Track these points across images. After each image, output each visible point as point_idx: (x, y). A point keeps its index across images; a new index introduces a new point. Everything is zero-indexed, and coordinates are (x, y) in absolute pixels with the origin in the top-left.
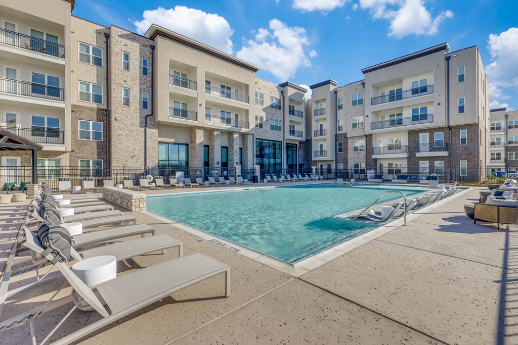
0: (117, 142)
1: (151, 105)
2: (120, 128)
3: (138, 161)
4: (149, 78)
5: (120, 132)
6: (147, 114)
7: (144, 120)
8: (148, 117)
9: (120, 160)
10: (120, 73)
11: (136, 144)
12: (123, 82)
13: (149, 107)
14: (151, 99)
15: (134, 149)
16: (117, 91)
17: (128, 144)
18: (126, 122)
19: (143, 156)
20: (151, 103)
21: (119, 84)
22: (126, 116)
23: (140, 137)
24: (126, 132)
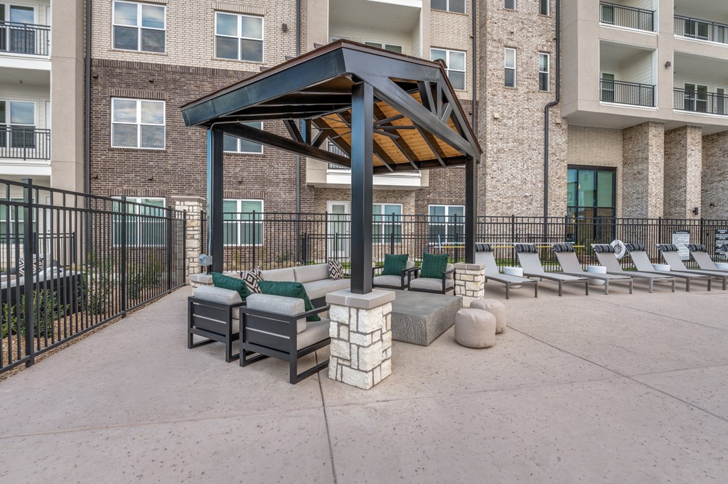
0: (494, 167)
1: (554, 81)
2: (501, 136)
3: (530, 207)
4: (551, 22)
5: (500, 145)
6: (549, 101)
7: (543, 115)
8: (550, 109)
9: (499, 204)
10: (501, 16)
11: (528, 169)
12: (505, 37)
13: (551, 87)
14: (554, 66)
15: (524, 182)
16: (495, 56)
17: (514, 170)
18: (511, 122)
19: (540, 196)
20: (554, 76)
21: (500, 41)
22: (511, 109)
23: (535, 154)
24: (511, 144)
